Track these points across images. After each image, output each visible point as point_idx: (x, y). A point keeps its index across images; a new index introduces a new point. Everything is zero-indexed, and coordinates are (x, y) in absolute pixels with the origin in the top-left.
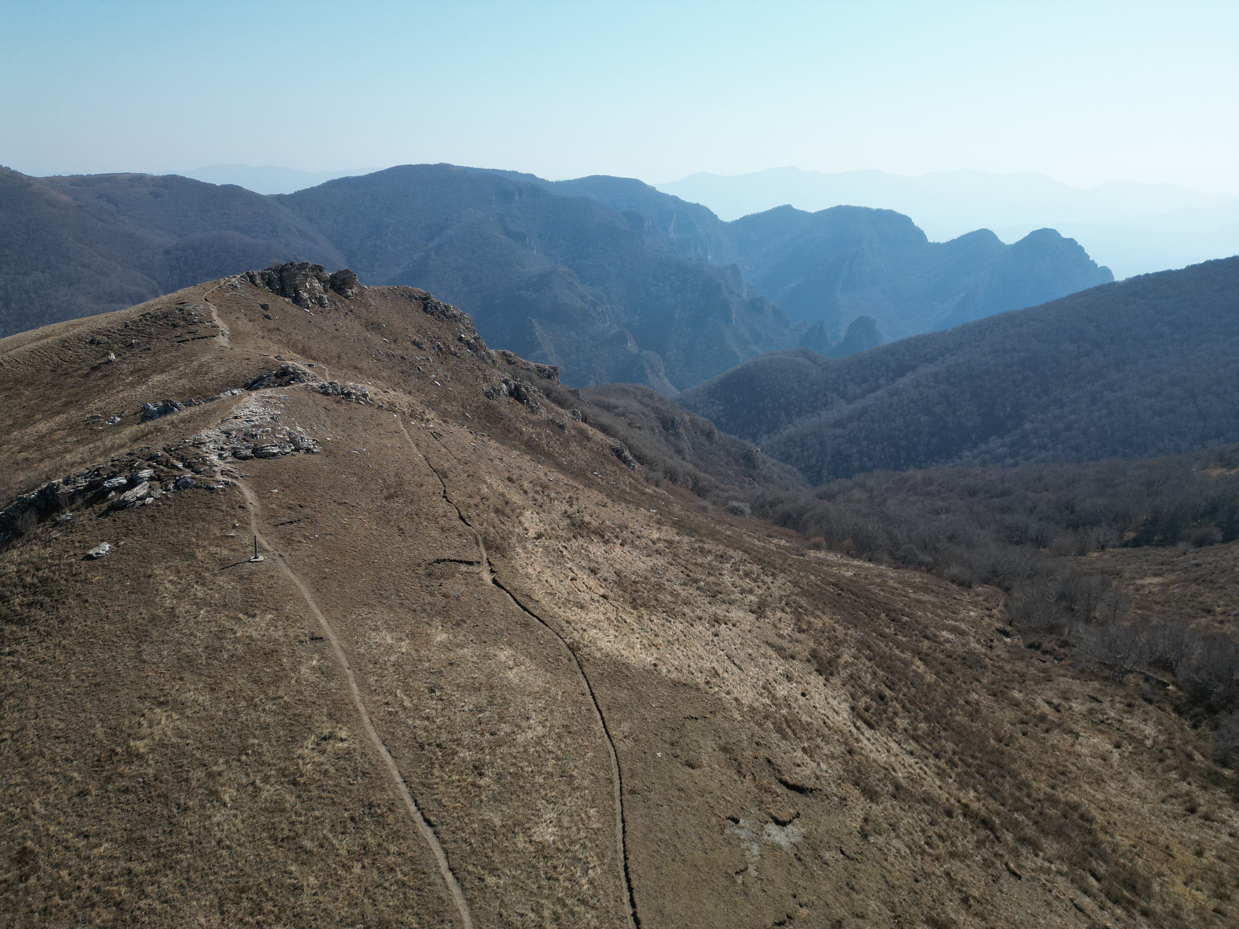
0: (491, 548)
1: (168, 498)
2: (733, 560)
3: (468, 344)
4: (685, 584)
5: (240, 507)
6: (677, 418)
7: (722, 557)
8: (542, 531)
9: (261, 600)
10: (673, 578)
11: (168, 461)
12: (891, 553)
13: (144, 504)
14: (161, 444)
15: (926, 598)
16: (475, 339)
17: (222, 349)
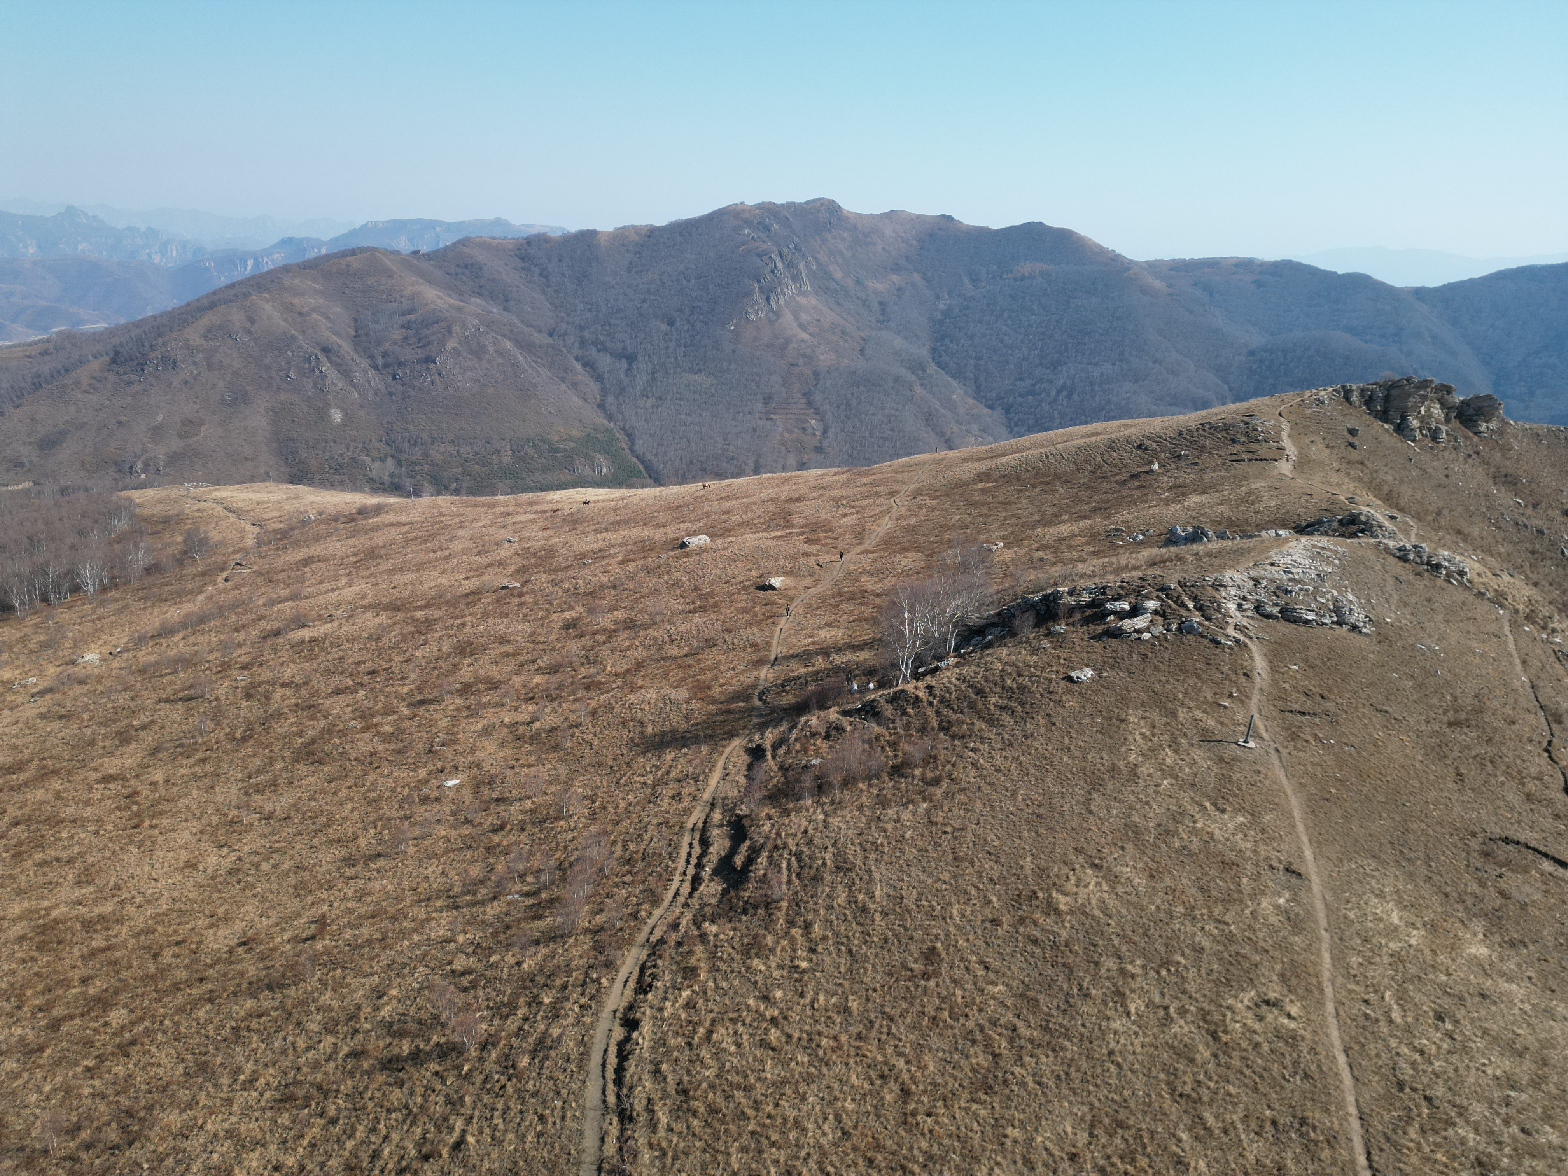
1: (1166, 640)
5: (1245, 674)
9: (1236, 796)
11: (1179, 597)
13: (1139, 638)
14: (1178, 576)
17: (1281, 477)
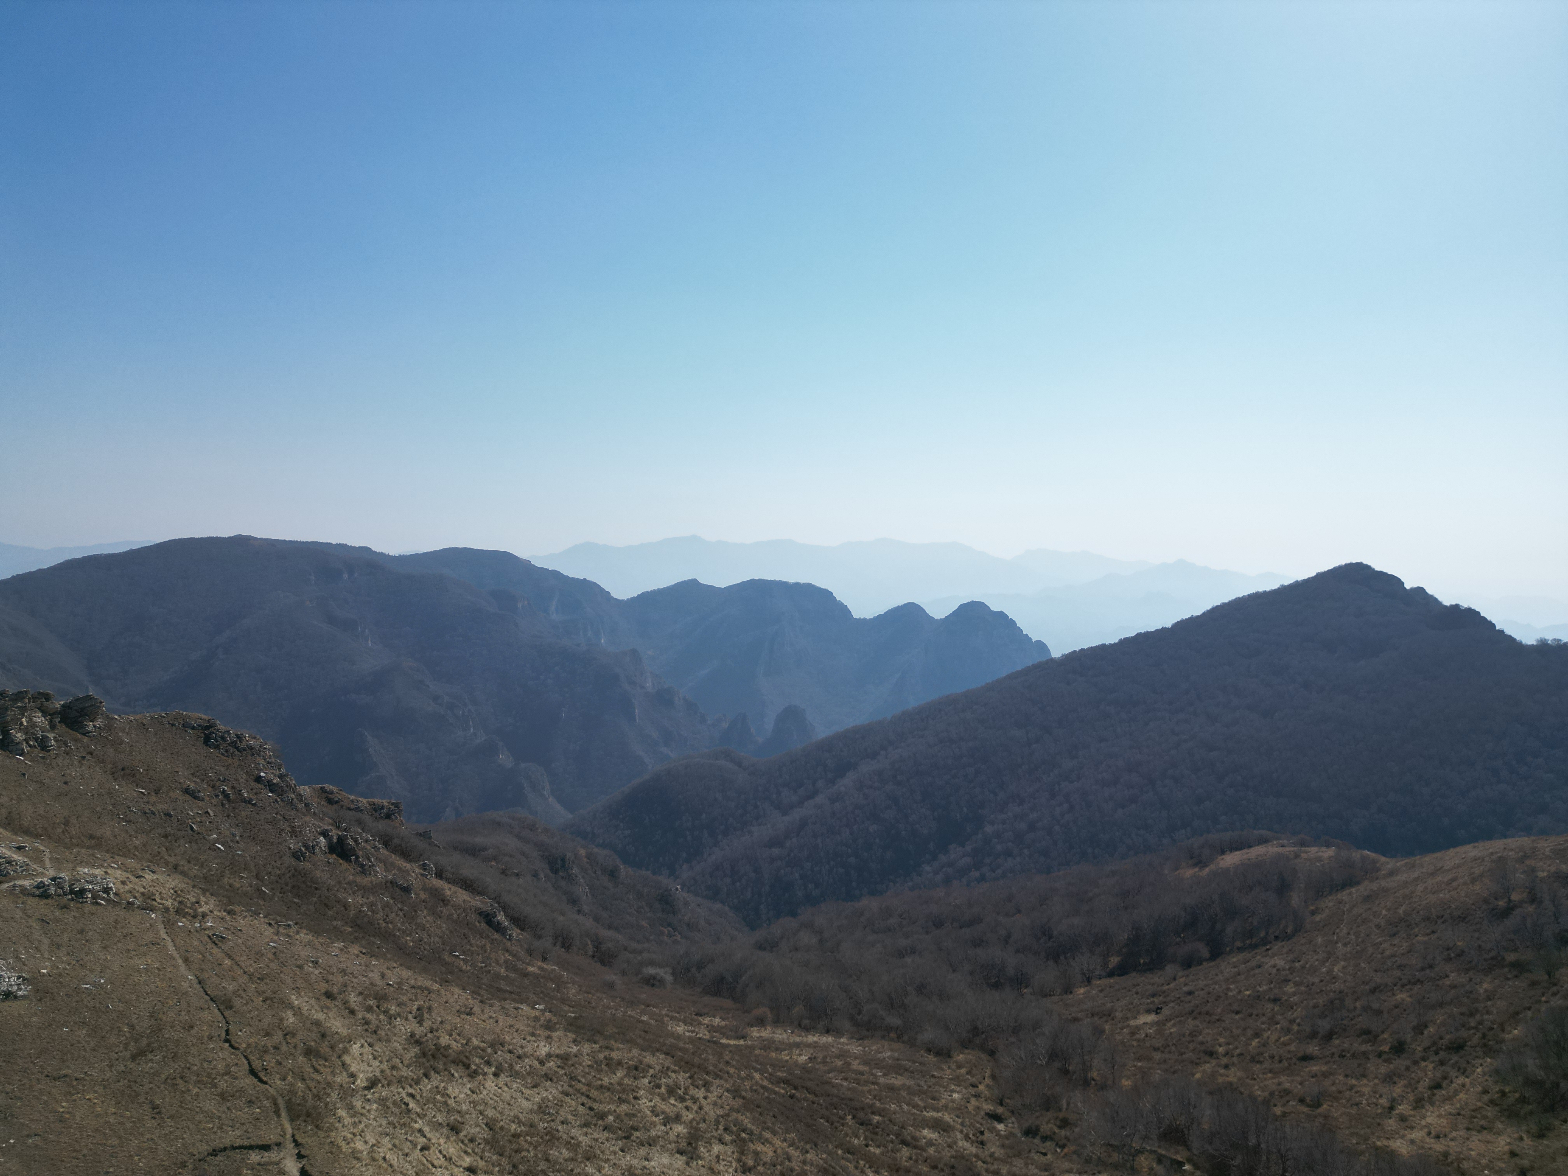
0: (299, 1116)
2: (651, 1071)
3: (271, 786)
4: (586, 1125)
6: (569, 855)
7: (637, 1070)
8: (378, 1074)
10: (570, 1117)
12: (852, 1019)
15: (898, 1081)
16: (281, 777)
